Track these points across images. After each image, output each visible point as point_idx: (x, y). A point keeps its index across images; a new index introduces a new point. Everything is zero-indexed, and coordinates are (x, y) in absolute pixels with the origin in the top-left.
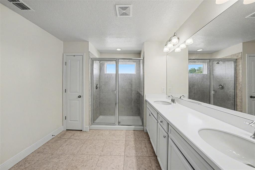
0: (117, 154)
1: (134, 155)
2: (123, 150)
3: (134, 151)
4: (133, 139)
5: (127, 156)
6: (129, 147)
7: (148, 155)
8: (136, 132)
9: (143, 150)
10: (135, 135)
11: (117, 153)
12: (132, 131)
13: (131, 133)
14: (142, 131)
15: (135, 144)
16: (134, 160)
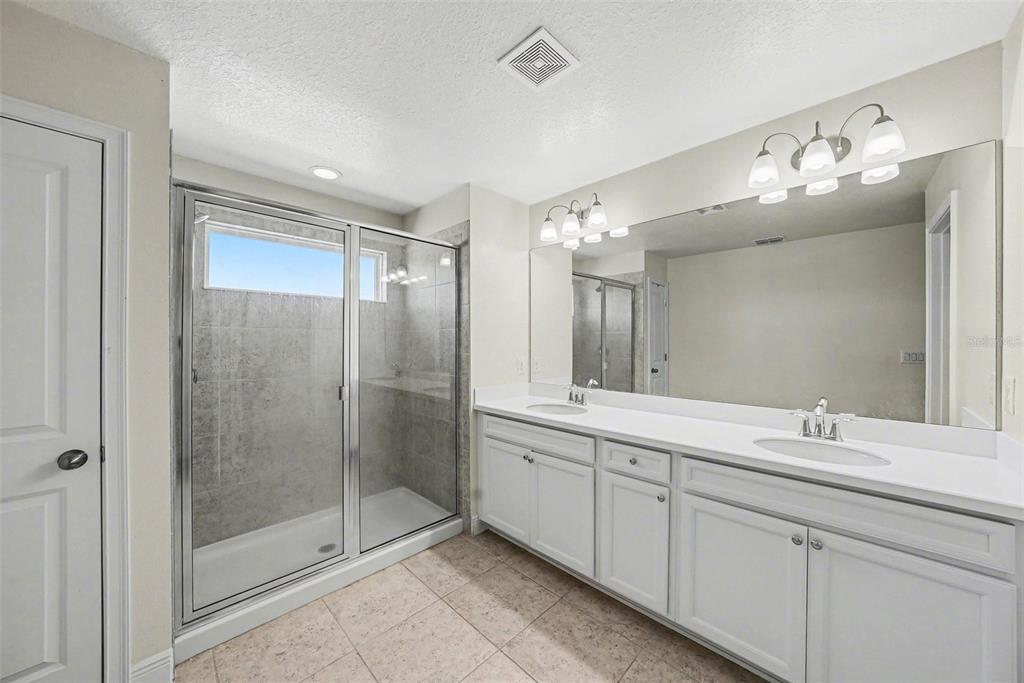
0: (469, 667)
1: (521, 624)
2: (473, 634)
3: (509, 614)
4: (464, 580)
5: (509, 645)
6: (476, 612)
7: (557, 599)
8: (443, 548)
9: (529, 592)
10: (456, 562)
11: (462, 661)
12: (428, 552)
13: (430, 562)
14: (459, 535)
15: (487, 592)
16: (541, 638)
